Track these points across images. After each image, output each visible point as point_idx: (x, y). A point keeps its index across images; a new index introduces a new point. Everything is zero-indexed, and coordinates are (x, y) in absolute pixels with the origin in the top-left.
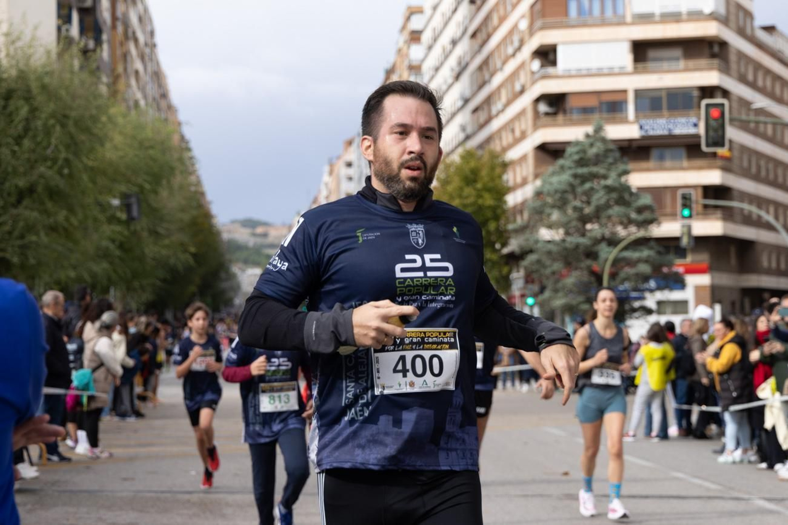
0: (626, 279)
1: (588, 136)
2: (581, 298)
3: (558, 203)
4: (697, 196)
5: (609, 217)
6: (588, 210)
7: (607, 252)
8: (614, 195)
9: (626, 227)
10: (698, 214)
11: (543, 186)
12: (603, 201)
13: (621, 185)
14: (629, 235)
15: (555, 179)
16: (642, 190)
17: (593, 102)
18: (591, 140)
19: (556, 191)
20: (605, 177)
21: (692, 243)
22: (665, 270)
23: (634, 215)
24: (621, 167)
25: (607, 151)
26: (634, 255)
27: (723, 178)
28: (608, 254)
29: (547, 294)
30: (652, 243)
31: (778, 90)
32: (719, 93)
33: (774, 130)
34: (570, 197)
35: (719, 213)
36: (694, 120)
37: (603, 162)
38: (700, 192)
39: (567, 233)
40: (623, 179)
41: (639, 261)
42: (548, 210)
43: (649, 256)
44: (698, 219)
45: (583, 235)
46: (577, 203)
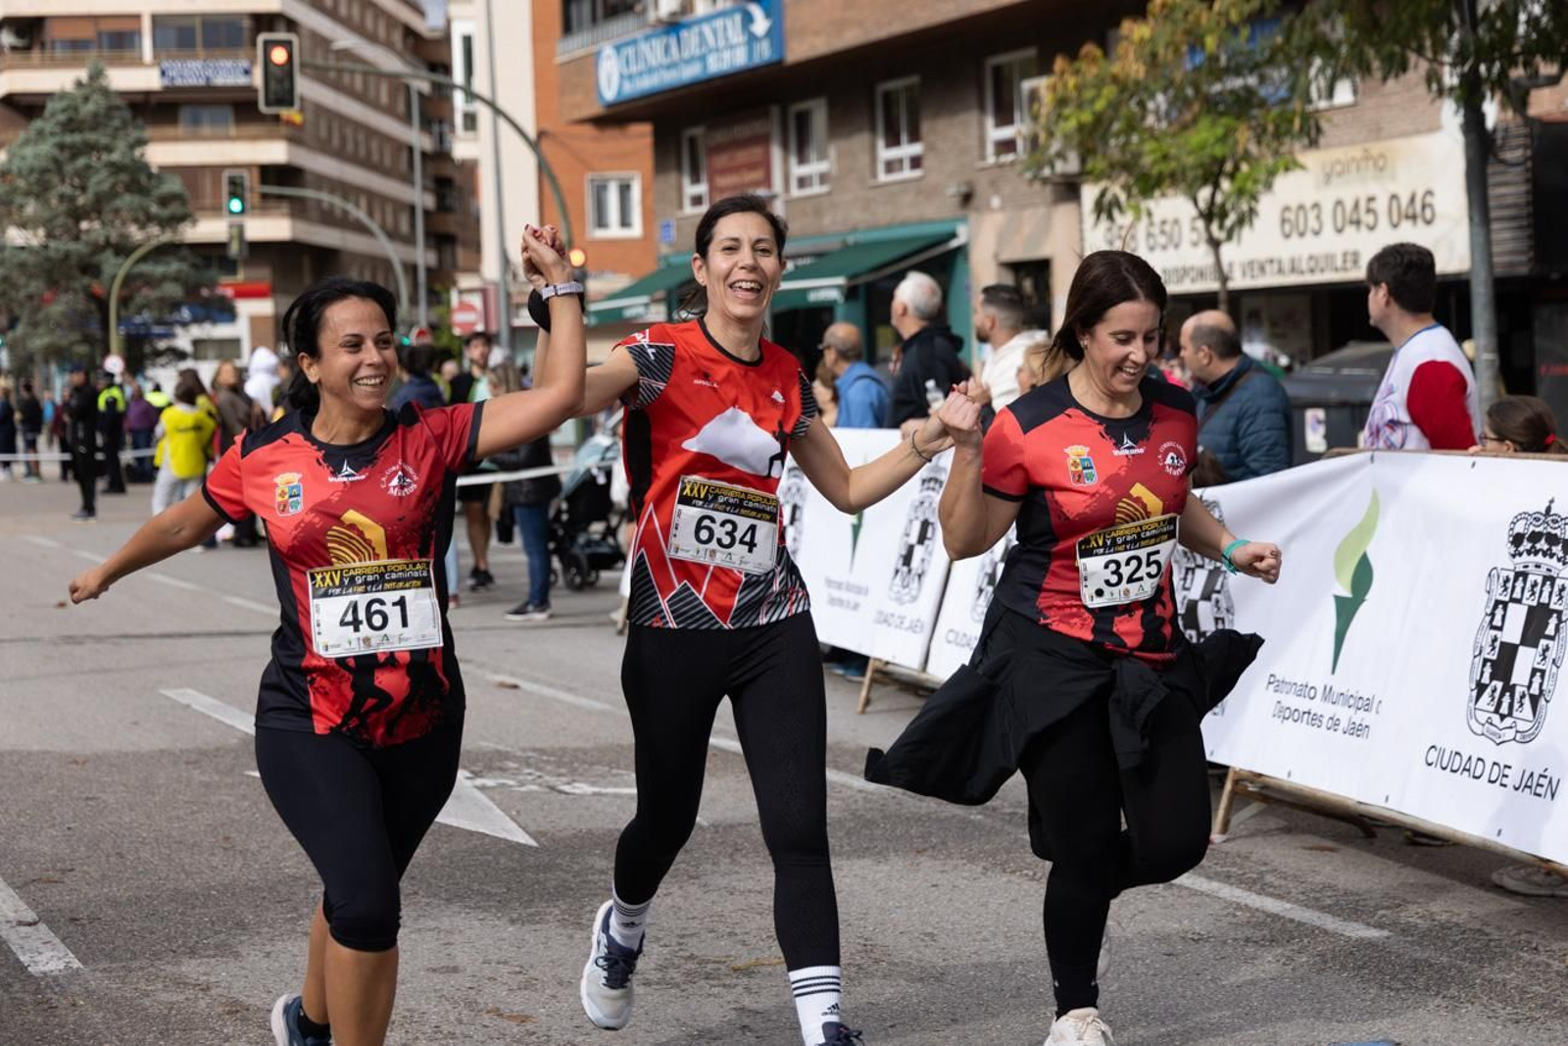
0: (146, 306)
1: (79, 84)
2: (75, 336)
3: (35, 189)
4: (251, 180)
5: (117, 211)
6: (81, 201)
7: (115, 265)
8: (124, 177)
9: (142, 227)
10: (253, 208)
11: (10, 161)
12: (106, 186)
13: (133, 160)
14: (148, 238)
15: (29, 151)
16: (166, 169)
17: (87, 32)
18: (84, 91)
19: (32, 170)
20: (109, 149)
21: (246, 252)
22: (205, 292)
23: (154, 209)
24: (134, 134)
25: (111, 109)
26: (157, 269)
27: (289, 153)
28: (117, 269)
29: (20, 329)
30: (185, 252)
31: (369, 23)
32: (282, 25)
33: (365, 83)
34: (55, 179)
35: (285, 207)
36: (244, 64)
37: (106, 126)
38: (256, 173)
39: (50, 235)
40: (137, 153)
41: (164, 278)
42: (19, 200)
43: (179, 272)
44: (253, 215)
45: (77, 238)
46: (66, 189)
